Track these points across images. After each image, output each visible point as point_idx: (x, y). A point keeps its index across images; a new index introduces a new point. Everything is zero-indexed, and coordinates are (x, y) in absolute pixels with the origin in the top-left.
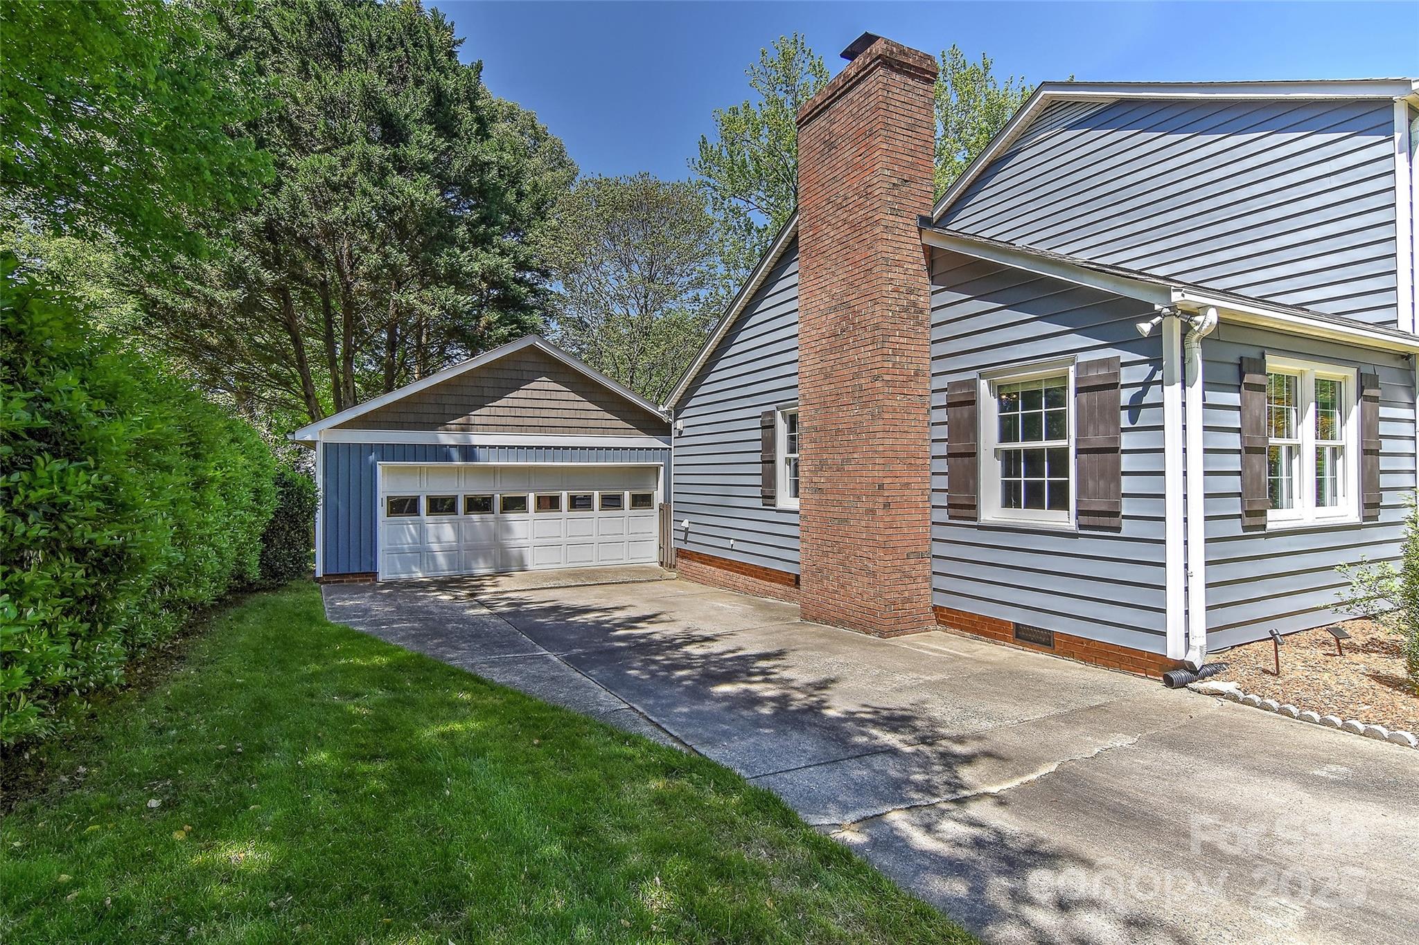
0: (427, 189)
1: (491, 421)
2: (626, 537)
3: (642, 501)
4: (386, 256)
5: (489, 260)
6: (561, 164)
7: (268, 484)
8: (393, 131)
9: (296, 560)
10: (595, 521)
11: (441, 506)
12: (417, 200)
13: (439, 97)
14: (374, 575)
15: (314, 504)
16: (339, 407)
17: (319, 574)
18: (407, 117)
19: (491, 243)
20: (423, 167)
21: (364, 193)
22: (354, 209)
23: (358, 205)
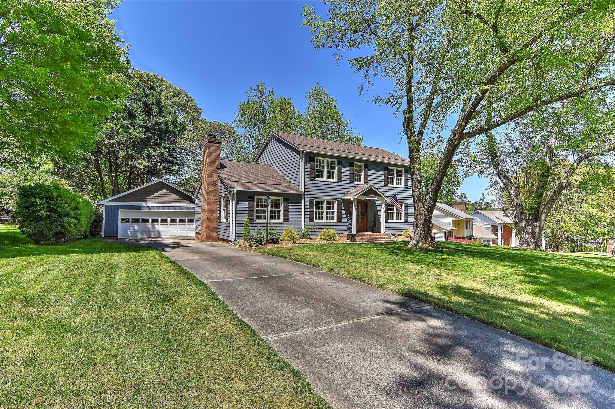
0: (140, 133)
1: (152, 200)
2: (186, 230)
3: (191, 220)
4: (128, 151)
5: (160, 150)
6: (196, 110)
7: (92, 214)
8: (132, 116)
9: (98, 232)
10: (178, 225)
11: (136, 220)
12: (137, 136)
13: (146, 104)
14: (117, 237)
15: (102, 219)
16: (113, 195)
17: (103, 236)
18: (136, 111)
19: (161, 145)
20: (140, 126)
21: (122, 134)
22: (118, 139)
23: (120, 138)
